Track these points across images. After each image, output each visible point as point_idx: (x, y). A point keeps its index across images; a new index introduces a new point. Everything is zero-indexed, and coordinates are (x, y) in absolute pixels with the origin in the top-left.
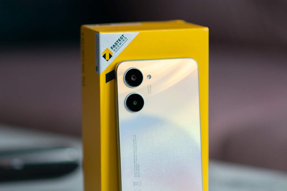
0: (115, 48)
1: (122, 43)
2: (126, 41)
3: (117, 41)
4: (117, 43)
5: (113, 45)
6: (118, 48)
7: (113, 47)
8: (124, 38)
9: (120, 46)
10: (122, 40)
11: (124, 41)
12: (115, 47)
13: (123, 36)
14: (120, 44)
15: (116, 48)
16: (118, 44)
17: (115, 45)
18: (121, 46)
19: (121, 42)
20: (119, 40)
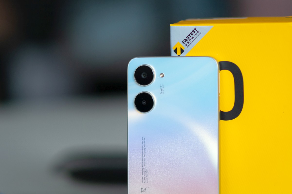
0: (186, 43)
1: (195, 37)
2: (199, 35)
3: (189, 35)
4: (189, 36)
5: (185, 39)
6: (190, 42)
7: (184, 41)
8: (196, 32)
9: (192, 40)
10: (194, 34)
11: (197, 35)
12: (187, 41)
13: (195, 29)
14: (193, 38)
15: (188, 43)
16: (190, 38)
17: (187, 39)
18: (194, 41)
19: (193, 35)
20: (191, 34)
